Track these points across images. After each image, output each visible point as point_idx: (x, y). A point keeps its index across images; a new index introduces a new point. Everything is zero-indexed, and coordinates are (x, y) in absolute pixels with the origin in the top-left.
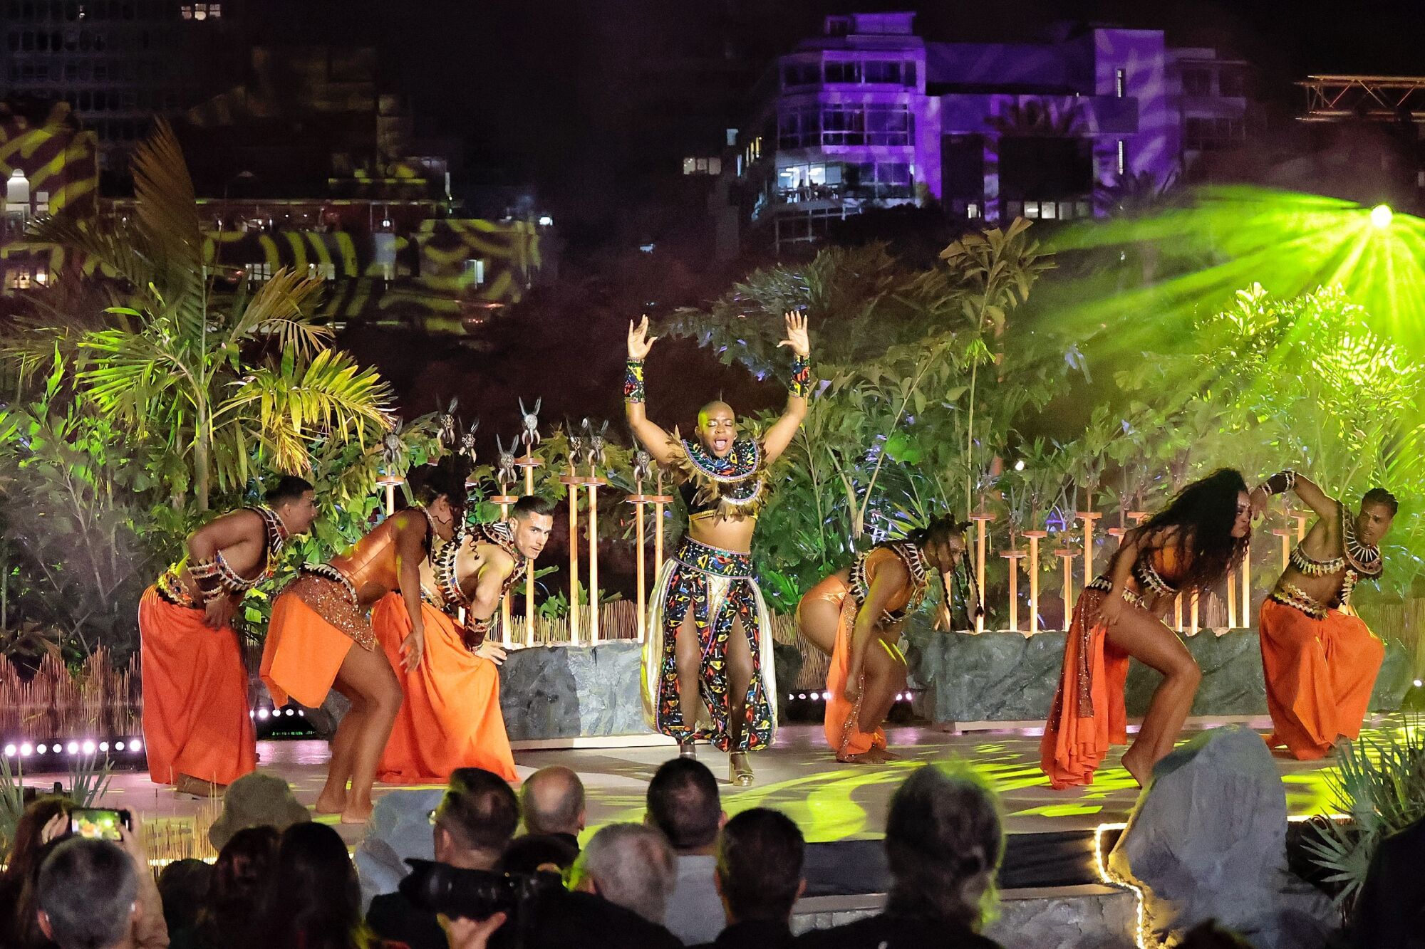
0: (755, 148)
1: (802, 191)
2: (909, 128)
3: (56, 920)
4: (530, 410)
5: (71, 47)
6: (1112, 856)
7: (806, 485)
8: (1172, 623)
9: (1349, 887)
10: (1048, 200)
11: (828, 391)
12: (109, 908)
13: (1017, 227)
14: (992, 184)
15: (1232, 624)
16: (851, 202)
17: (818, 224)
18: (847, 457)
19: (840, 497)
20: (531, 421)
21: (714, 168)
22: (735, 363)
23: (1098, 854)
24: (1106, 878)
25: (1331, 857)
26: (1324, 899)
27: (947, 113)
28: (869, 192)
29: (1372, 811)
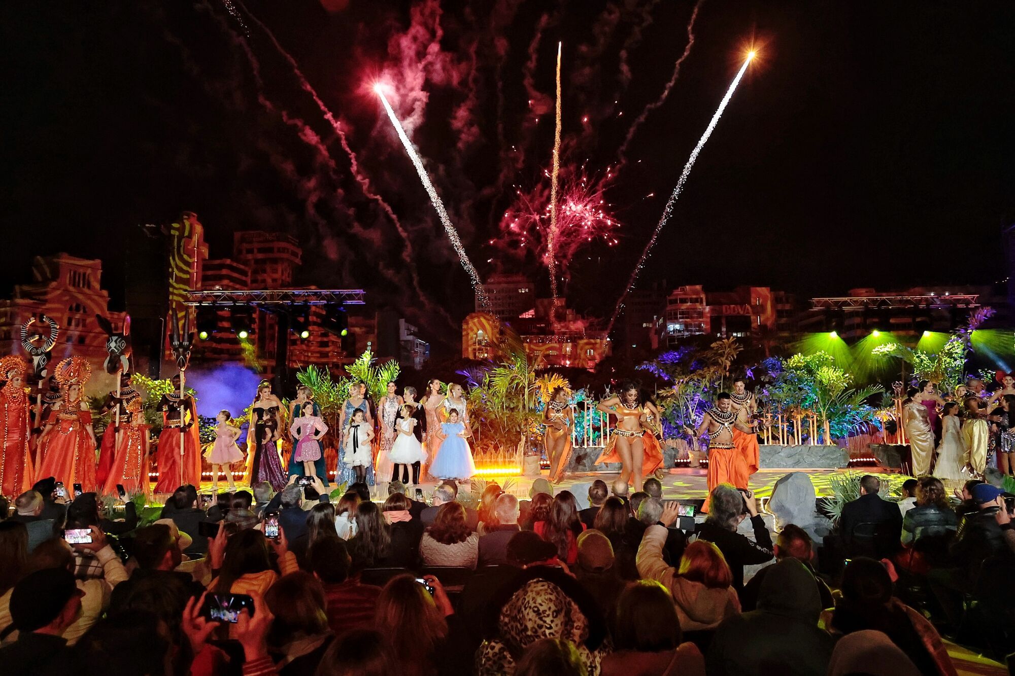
0: (661, 321)
1: (674, 331)
2: (701, 314)
3: (499, 514)
4: (607, 388)
5: (493, 300)
6: (766, 506)
7: (678, 406)
8: (779, 443)
9: (835, 517)
10: (739, 332)
11: (683, 382)
12: (512, 513)
13: (731, 339)
14: (724, 329)
15: (796, 444)
16: (686, 333)
17: (678, 339)
18: (689, 399)
19: (687, 409)
20: (608, 390)
21: (651, 326)
22: (659, 375)
23: (762, 505)
24: (765, 512)
25: (829, 508)
26: (828, 519)
27: (712, 311)
28: (691, 331)
29: (840, 496)
